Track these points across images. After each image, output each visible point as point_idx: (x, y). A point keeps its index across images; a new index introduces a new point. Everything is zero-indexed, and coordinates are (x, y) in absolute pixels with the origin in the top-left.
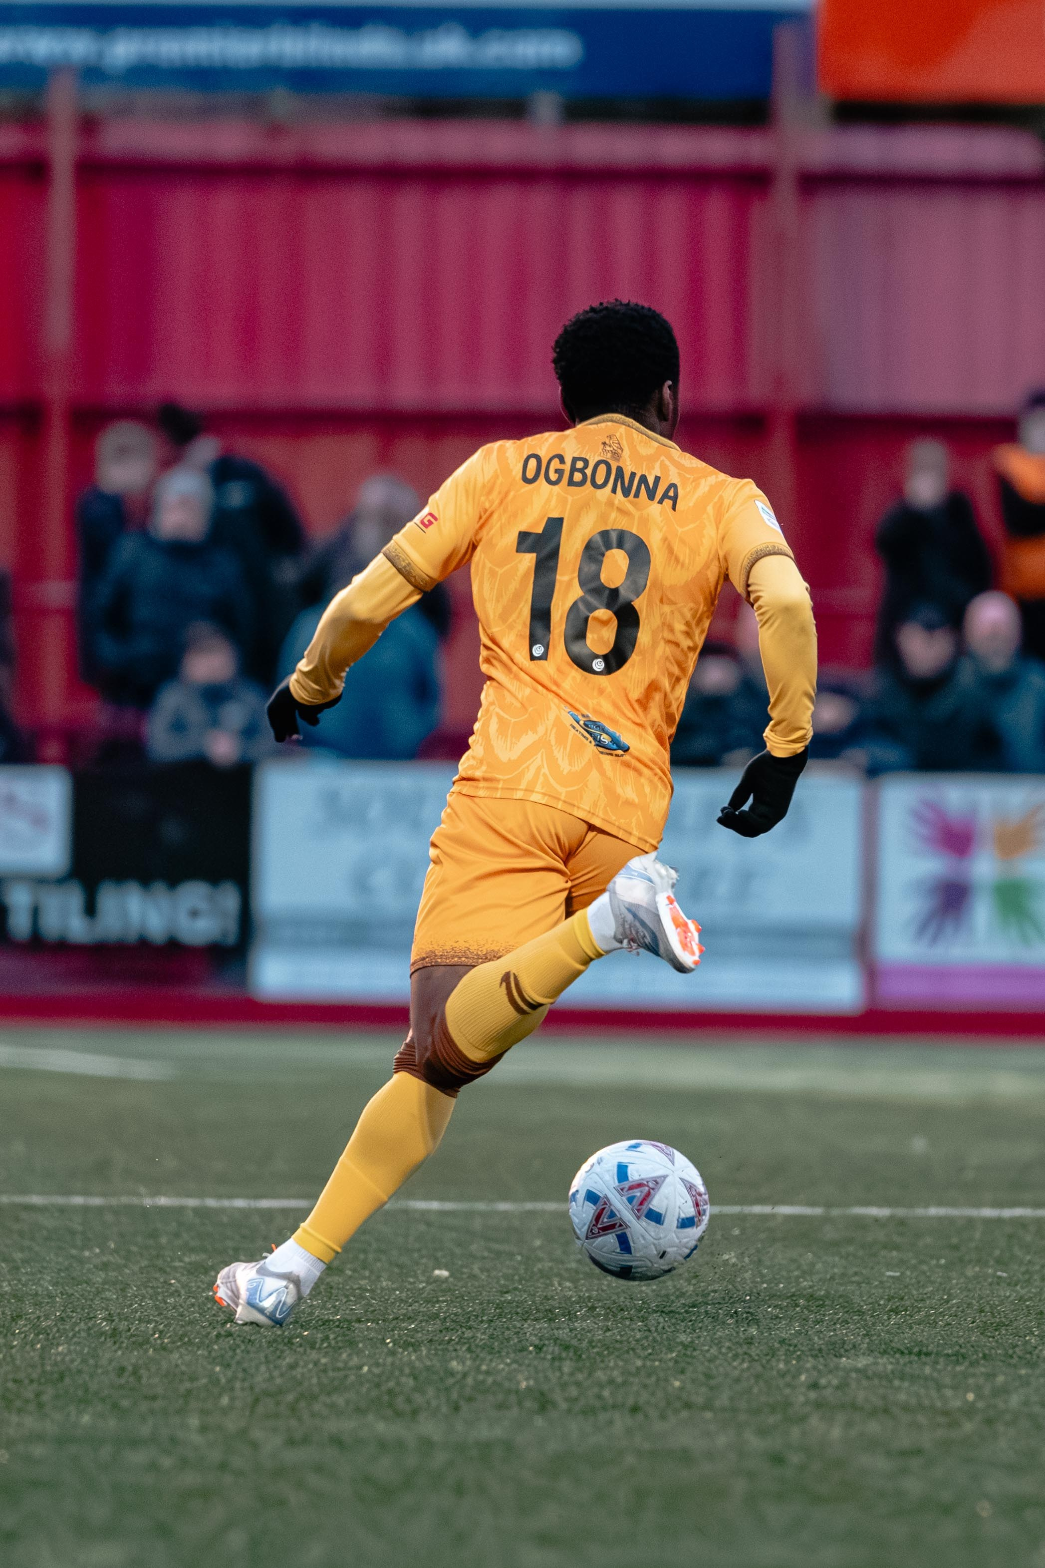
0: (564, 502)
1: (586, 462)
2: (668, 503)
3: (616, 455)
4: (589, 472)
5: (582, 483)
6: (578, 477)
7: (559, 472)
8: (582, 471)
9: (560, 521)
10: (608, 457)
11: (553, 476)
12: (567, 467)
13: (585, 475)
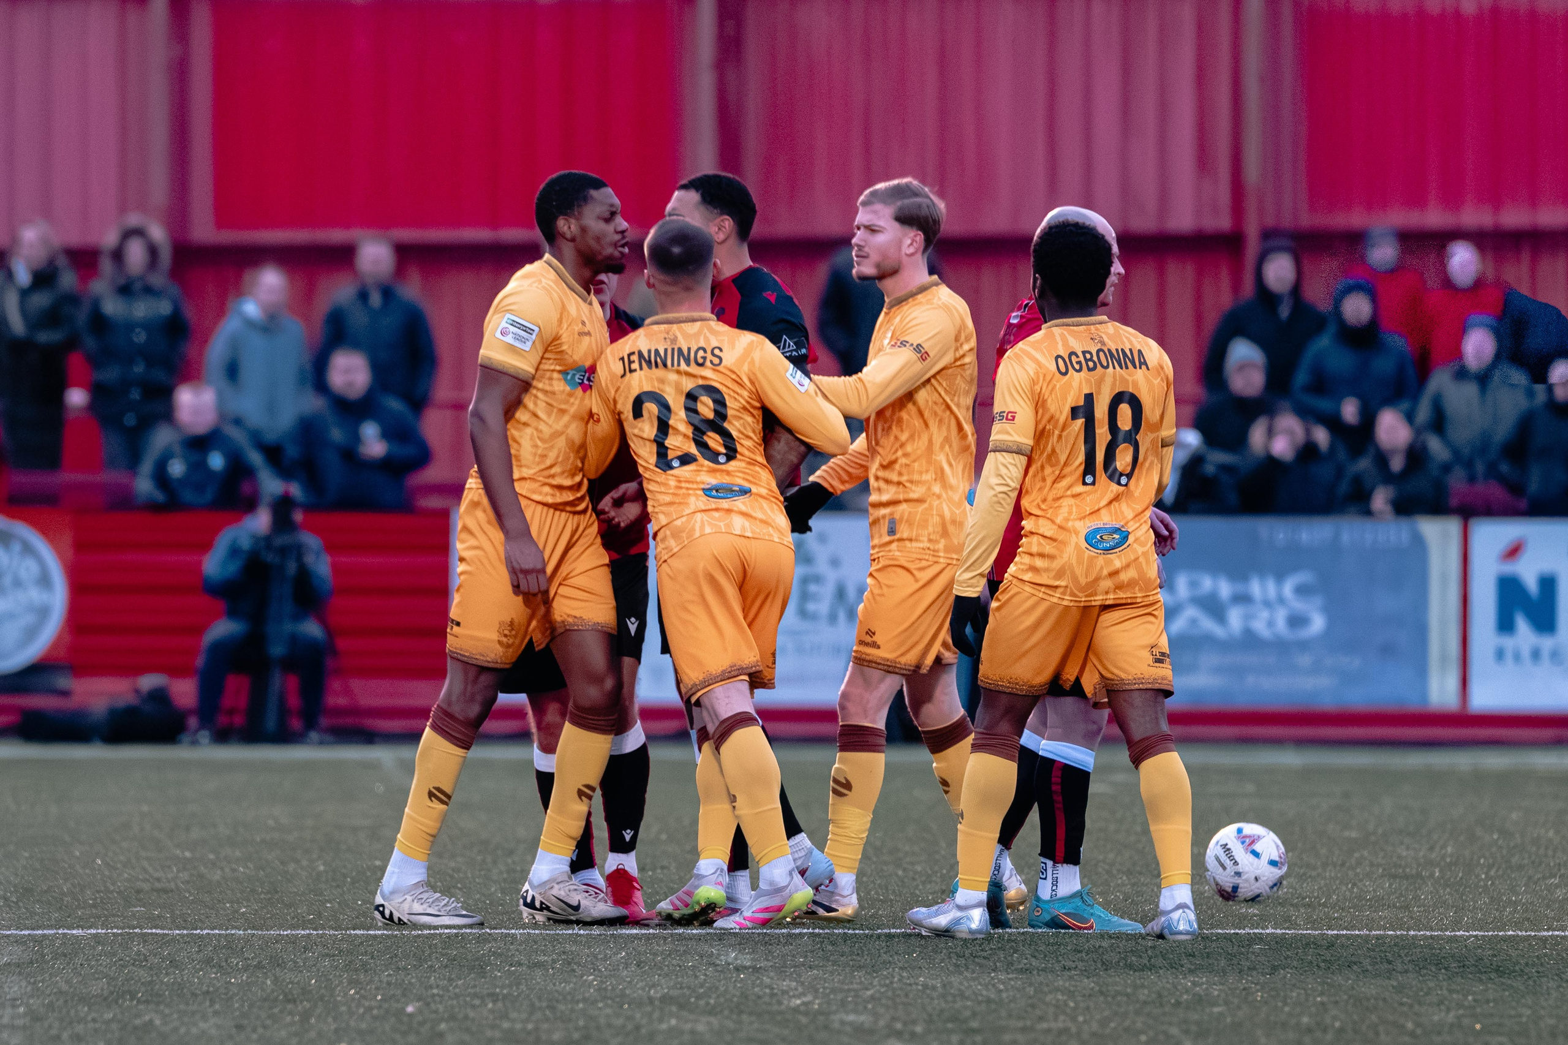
0: (1088, 381)
1: (1090, 353)
2: (1144, 367)
3: (1103, 343)
4: (1095, 358)
5: (1095, 368)
6: (1091, 364)
7: (1079, 363)
8: (1091, 359)
9: (1091, 394)
10: (1099, 346)
11: (1077, 367)
12: (1082, 359)
13: (1094, 363)
